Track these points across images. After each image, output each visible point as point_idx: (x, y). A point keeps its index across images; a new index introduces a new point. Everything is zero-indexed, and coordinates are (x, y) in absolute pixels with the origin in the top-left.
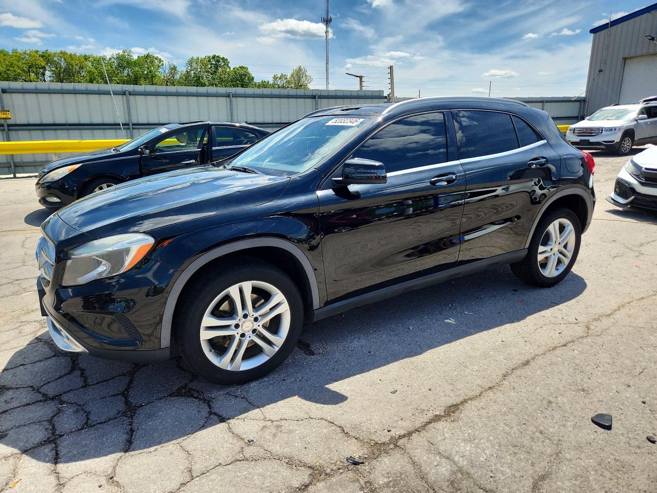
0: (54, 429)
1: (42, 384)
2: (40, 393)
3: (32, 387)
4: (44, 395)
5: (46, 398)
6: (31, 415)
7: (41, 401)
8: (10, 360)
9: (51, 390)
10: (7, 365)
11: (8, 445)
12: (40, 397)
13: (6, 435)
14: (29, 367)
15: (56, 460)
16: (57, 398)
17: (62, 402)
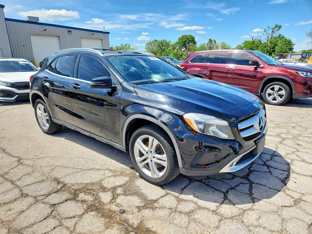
0: (272, 157)
1: (267, 173)
2: (270, 170)
3: (271, 174)
4: (268, 168)
5: (268, 167)
6: (276, 164)
7: (271, 167)
8: (275, 195)
9: (265, 169)
10: (277, 193)
11: (286, 161)
12: (270, 169)
13: (286, 163)
14: (268, 185)
15: (275, 152)
16: (265, 164)
17: (265, 163)
